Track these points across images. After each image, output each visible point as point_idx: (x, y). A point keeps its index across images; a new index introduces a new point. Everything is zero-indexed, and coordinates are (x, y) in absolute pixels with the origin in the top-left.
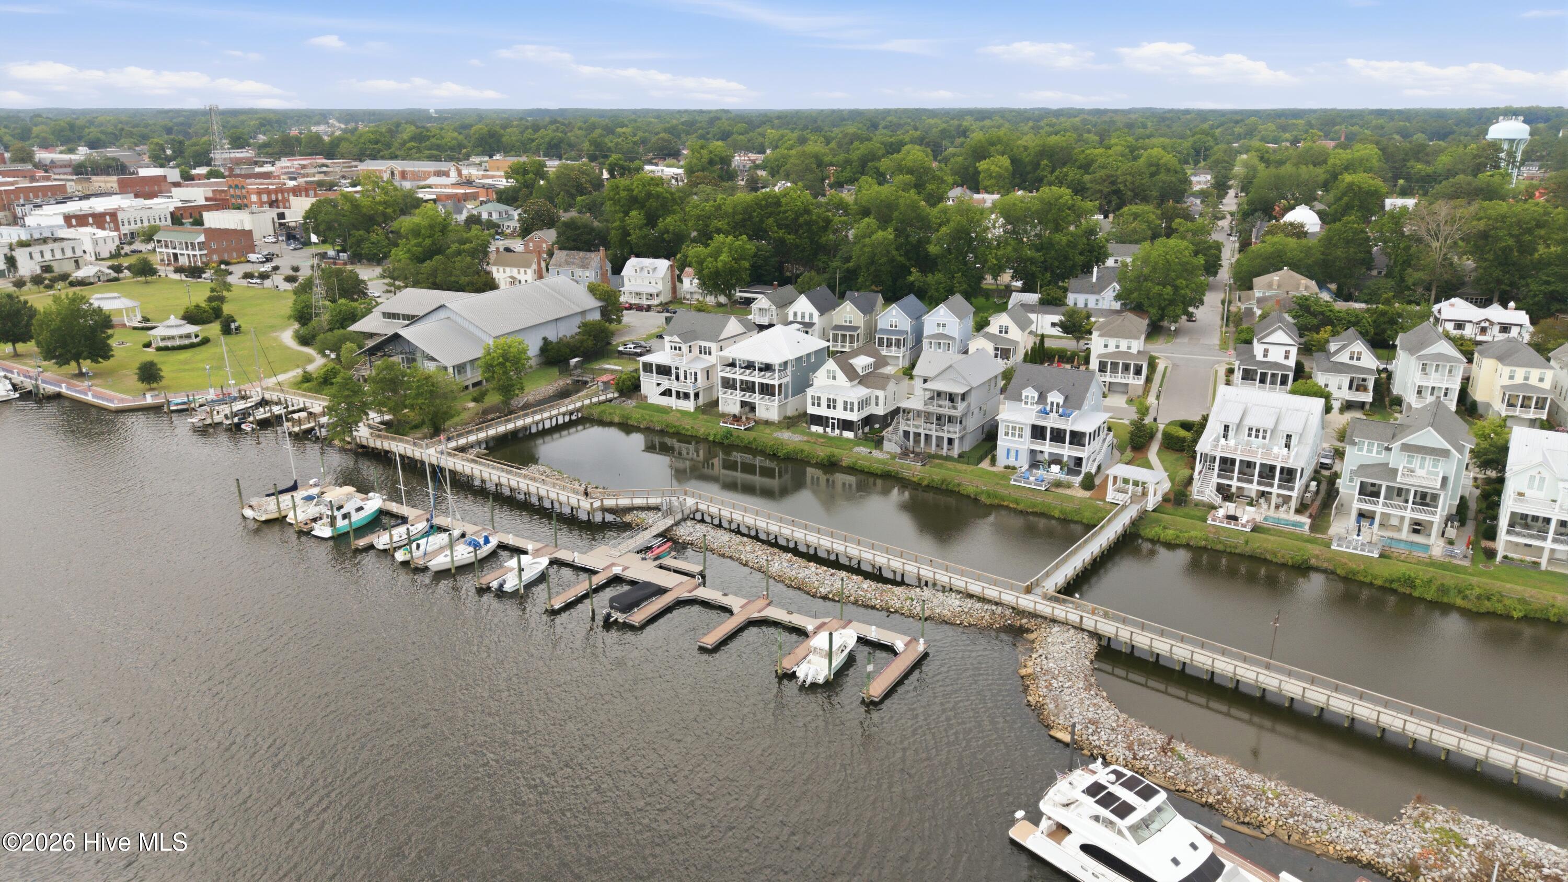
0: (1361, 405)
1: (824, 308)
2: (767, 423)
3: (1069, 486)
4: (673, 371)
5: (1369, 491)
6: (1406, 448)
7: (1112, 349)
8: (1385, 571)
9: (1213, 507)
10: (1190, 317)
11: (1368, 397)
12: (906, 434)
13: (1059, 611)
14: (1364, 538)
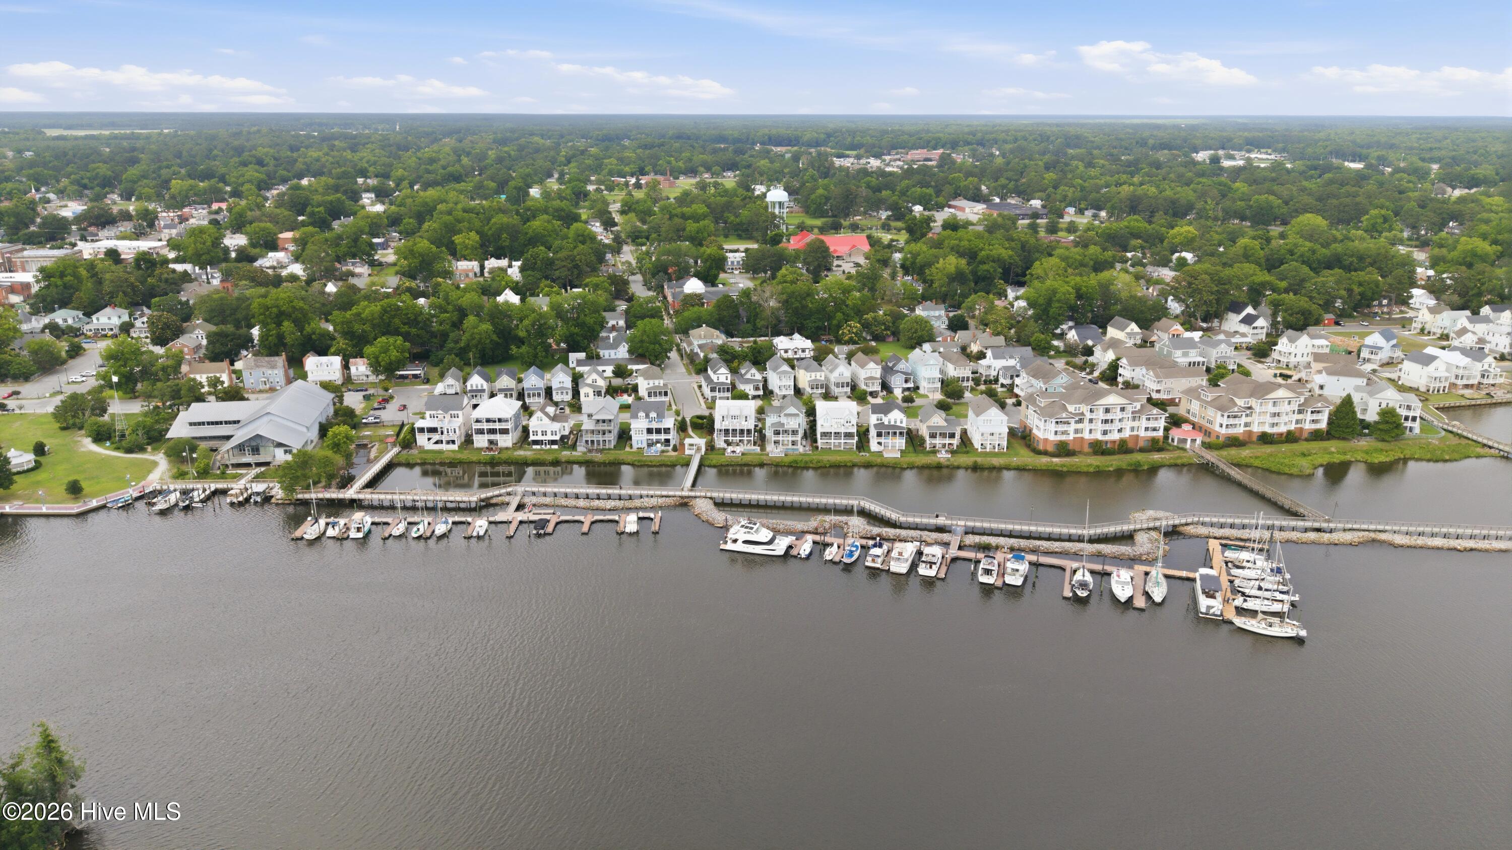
0: (759, 396)
1: (488, 379)
2: (507, 448)
3: (667, 451)
4: (439, 430)
5: (777, 433)
6: (786, 415)
7: (651, 385)
8: (787, 460)
9: (725, 449)
10: (669, 358)
11: (761, 393)
12: (587, 442)
13: (692, 494)
14: (779, 450)
